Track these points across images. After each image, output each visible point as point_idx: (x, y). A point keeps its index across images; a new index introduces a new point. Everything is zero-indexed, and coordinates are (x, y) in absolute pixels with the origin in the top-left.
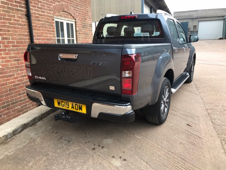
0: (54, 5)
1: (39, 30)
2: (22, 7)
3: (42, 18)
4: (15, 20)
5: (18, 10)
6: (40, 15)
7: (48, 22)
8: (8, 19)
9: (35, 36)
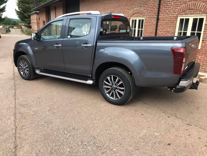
2: (156, 15)
7: (170, 21)
9: (159, 30)
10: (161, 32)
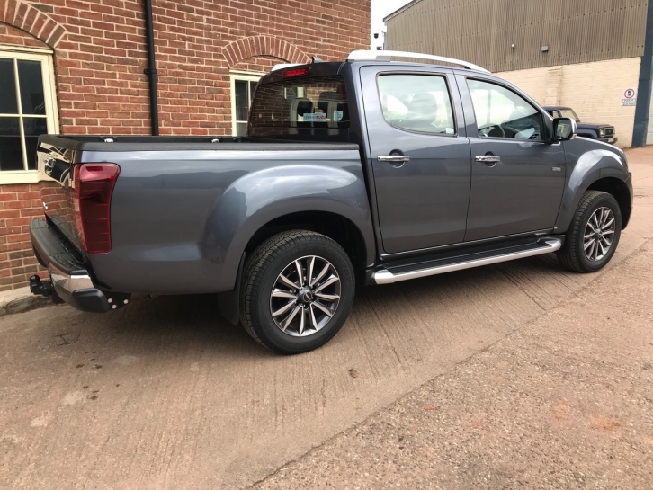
0: (231, 42)
1: (180, 103)
2: (137, 55)
3: (191, 75)
4: (114, 83)
5: (126, 62)
6: (185, 68)
7: (207, 84)
8: (96, 82)
9: (165, 117)
10: (179, 124)
